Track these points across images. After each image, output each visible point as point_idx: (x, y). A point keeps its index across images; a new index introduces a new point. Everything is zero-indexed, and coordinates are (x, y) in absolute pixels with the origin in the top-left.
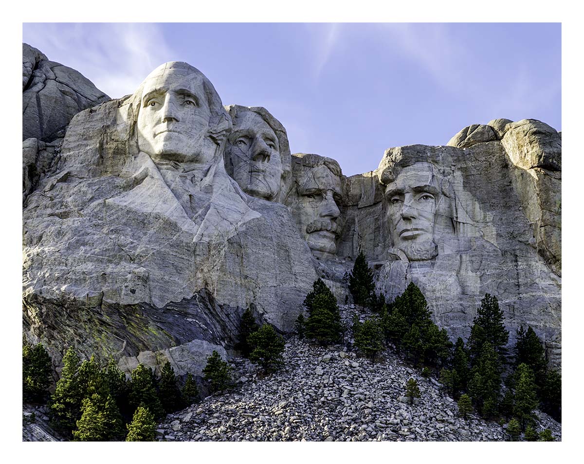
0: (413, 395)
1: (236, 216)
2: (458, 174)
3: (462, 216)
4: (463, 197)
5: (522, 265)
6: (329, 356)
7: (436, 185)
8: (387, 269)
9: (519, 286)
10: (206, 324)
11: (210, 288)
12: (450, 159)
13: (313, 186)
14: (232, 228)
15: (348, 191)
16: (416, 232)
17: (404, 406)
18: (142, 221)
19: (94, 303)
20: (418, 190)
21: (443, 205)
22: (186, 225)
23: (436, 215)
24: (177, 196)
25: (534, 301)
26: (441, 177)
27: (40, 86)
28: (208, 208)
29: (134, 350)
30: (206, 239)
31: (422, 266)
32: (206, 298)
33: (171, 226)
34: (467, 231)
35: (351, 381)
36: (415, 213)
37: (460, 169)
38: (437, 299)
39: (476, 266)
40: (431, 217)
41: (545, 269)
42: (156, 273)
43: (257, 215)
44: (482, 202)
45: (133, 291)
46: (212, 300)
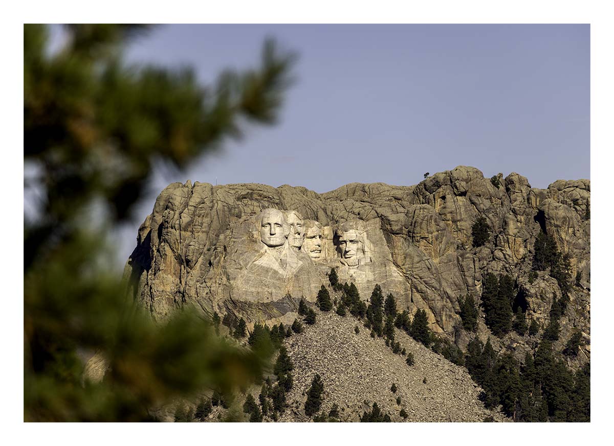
0: (357, 331)
1: (295, 265)
2: (365, 233)
3: (366, 249)
4: (367, 242)
5: (387, 268)
6: (329, 316)
7: (357, 239)
8: (341, 269)
9: (386, 276)
10: (290, 306)
11: (290, 293)
12: (362, 228)
13: (312, 235)
14: (295, 271)
15: (324, 233)
16: (350, 256)
17: (355, 335)
18: (267, 270)
19: (256, 303)
20: (351, 241)
21: (360, 245)
22: (281, 271)
23: (358, 249)
24: (277, 260)
25: (392, 281)
26: (359, 235)
27: (216, 204)
28: (286, 264)
29: (270, 317)
30: (288, 276)
31: (353, 268)
32: (289, 296)
33: (276, 272)
34: (369, 254)
35: (337, 327)
36: (350, 249)
37: (366, 231)
38: (359, 284)
39: (372, 270)
40: (356, 250)
41: (395, 269)
42: (274, 291)
43: (301, 263)
44: (373, 243)
45: (268, 298)
46: (290, 297)
